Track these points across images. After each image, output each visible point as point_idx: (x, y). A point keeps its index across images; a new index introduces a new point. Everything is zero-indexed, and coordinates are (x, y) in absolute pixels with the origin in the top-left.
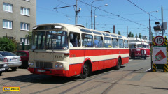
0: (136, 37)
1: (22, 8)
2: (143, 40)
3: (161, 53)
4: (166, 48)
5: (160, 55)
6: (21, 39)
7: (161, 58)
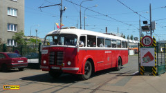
0: (128, 38)
1: (9, 8)
2: (134, 42)
3: (149, 54)
4: (154, 49)
5: (148, 57)
6: (8, 40)
7: (149, 60)
